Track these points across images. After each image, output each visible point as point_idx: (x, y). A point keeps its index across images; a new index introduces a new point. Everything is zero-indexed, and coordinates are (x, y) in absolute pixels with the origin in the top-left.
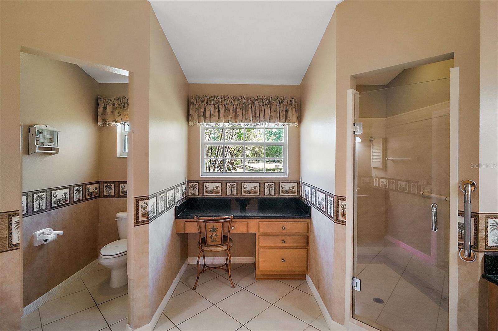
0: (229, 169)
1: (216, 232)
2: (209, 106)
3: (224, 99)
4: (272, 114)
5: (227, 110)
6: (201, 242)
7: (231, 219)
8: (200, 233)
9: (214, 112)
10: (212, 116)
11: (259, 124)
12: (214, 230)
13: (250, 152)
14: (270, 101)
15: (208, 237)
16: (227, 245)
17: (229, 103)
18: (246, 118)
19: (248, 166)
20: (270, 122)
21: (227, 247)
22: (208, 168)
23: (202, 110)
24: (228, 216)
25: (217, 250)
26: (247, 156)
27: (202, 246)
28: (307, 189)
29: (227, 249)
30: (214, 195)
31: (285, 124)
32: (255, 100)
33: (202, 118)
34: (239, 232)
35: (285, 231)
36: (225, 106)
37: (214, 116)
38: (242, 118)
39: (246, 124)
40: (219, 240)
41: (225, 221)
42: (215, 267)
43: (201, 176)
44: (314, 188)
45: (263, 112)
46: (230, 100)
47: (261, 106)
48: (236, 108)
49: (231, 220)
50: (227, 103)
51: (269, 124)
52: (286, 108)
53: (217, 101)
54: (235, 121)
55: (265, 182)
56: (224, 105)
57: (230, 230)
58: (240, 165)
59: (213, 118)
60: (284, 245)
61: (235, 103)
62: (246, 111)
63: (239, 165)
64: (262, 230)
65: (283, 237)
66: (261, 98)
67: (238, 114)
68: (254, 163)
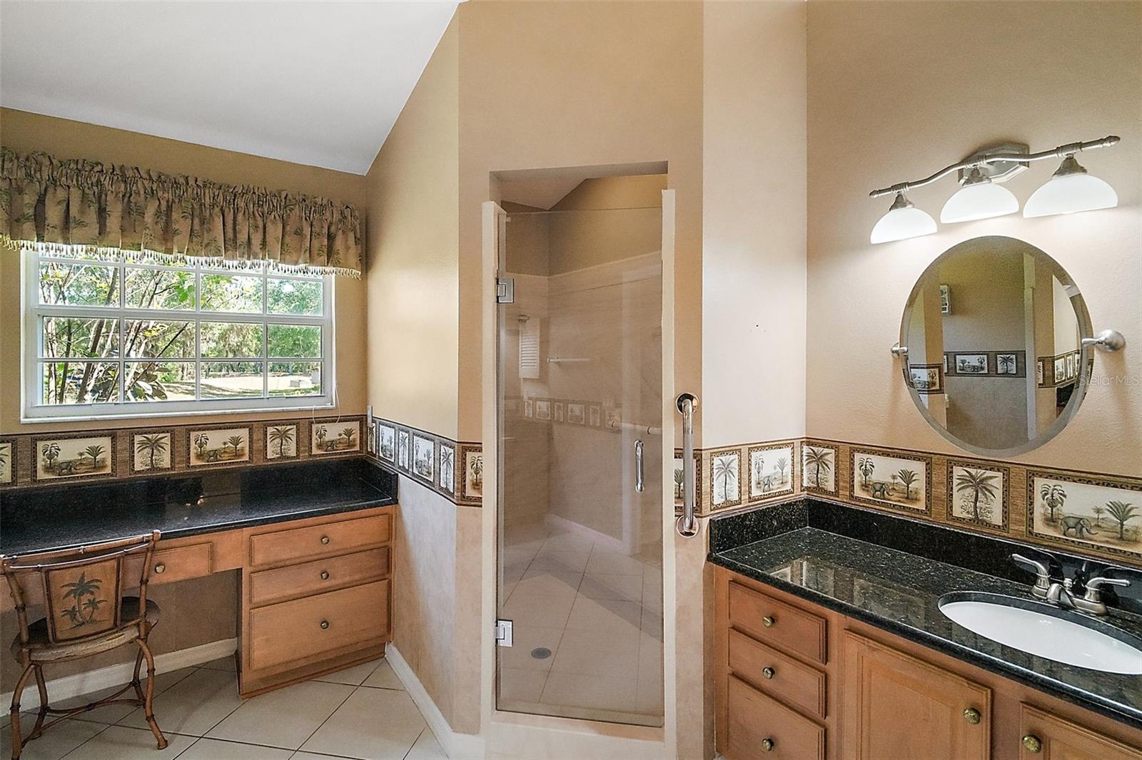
0: (136, 393)
1: (92, 593)
2: (59, 190)
3: (123, 175)
4: (287, 240)
5: (131, 213)
6: (25, 638)
7: (153, 543)
8: (21, 608)
9: (82, 212)
10: (72, 225)
11: (249, 263)
12: (83, 587)
13: (213, 345)
14: (283, 204)
15: (58, 612)
16: (138, 625)
17: (142, 192)
18: (206, 241)
19: (207, 385)
20: (283, 261)
21: (139, 631)
22: (53, 393)
23: (29, 199)
24: (141, 536)
25: (99, 649)
26: (203, 355)
27: (30, 651)
28: (387, 434)
29: (139, 637)
30: (82, 476)
31: (327, 269)
32: (235, 196)
33: (28, 226)
34: (181, 577)
35: (329, 548)
36: (126, 199)
37: (80, 224)
38: (191, 241)
39: (203, 259)
40: (105, 617)
41: (127, 554)
42: (89, 706)
43: (26, 417)
44: (405, 429)
45: (261, 230)
46: (146, 182)
47: (253, 211)
48: (169, 208)
49: (154, 547)
50: (134, 188)
51: (280, 265)
52: (329, 229)
53: (94, 180)
54: (163, 248)
55: (266, 424)
56: (124, 196)
57: (148, 576)
58: (177, 383)
59: (75, 231)
60: (326, 584)
61: (166, 195)
62: (202, 223)
63: (173, 383)
64: (259, 558)
65: (324, 565)
66: (254, 193)
67: (175, 226)
68: (224, 376)
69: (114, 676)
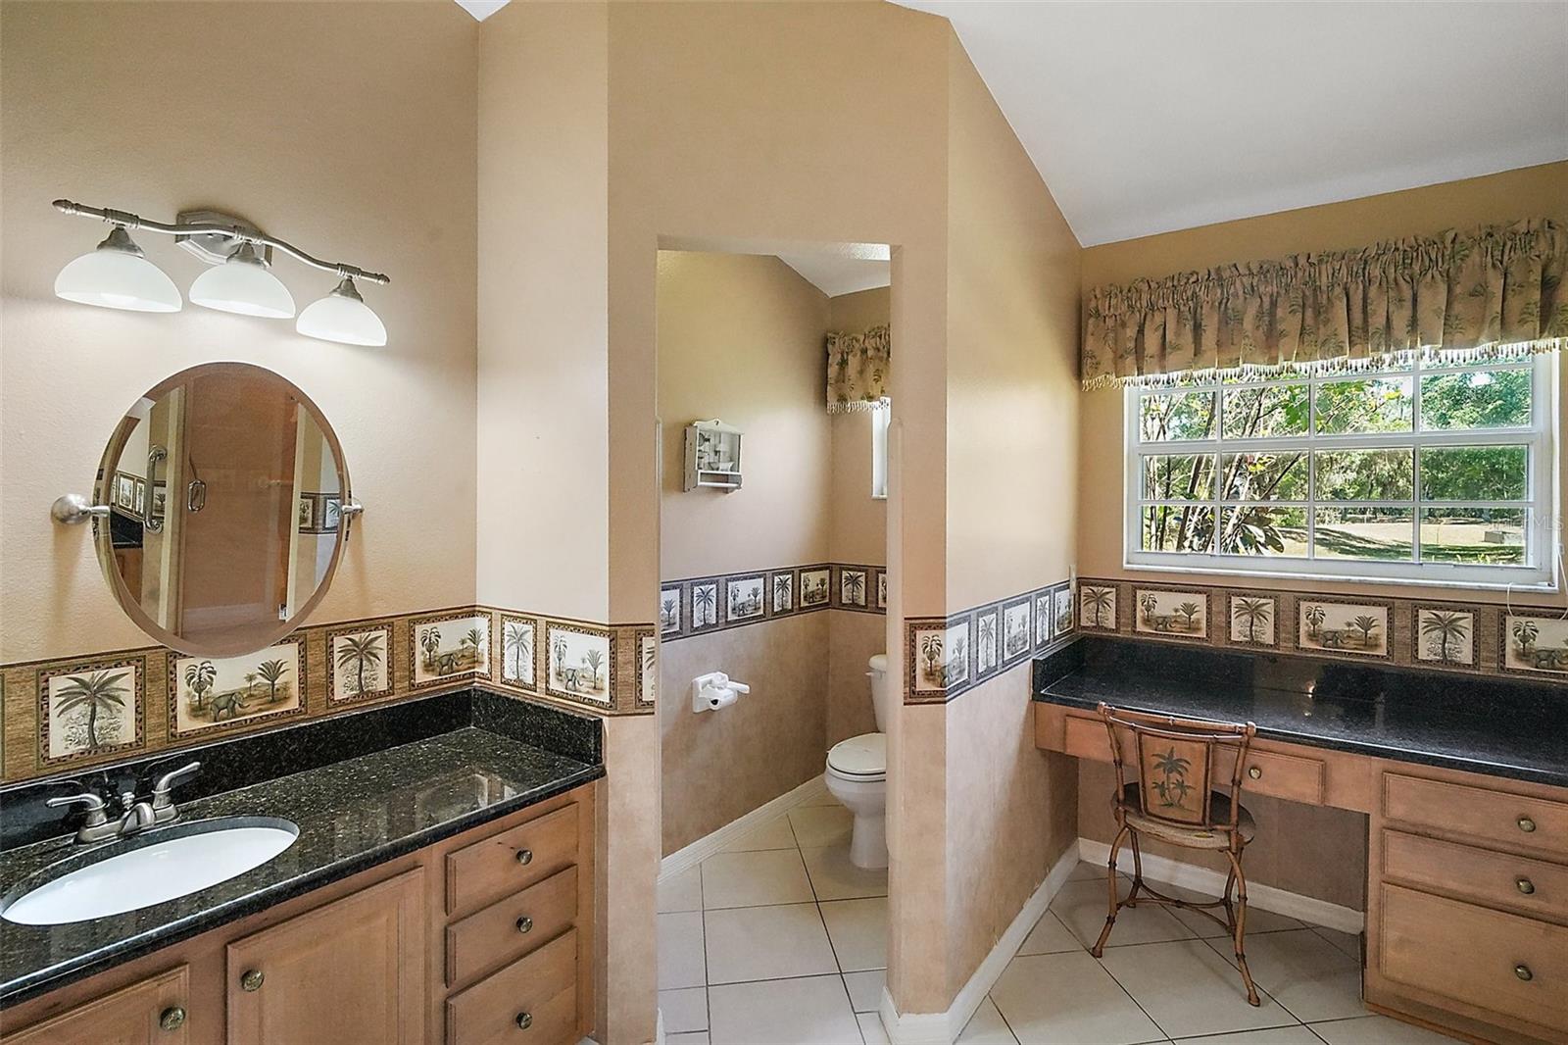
0: (1249, 541)
1: (1181, 774)
2: (1156, 313)
3: (1220, 278)
4: (1458, 308)
5: (1229, 320)
6: (1121, 797)
7: (1246, 738)
8: (1119, 763)
9: (1178, 334)
10: (1168, 350)
11: (1387, 357)
12: (1172, 764)
13: (1352, 476)
14: (1447, 253)
15: (1149, 784)
16: (1228, 833)
17: (1241, 293)
18: (1322, 338)
19: (1342, 533)
20: (1448, 344)
21: (1230, 840)
22: (1154, 538)
23: (1131, 332)
24: (1233, 725)
25: (1187, 843)
26: (1335, 493)
27: (1126, 811)
29: (1229, 849)
30: (1177, 635)
31: (1540, 343)
32: (1366, 262)
33: (1130, 360)
34: (1282, 794)
35: (1535, 840)
36: (1223, 306)
37: (1177, 348)
38: (1302, 341)
39: (1318, 363)
40: (1193, 806)
41: (1217, 741)
42: (1177, 902)
43: (1128, 563)
45: (1408, 304)
46: (1244, 279)
47: (1395, 280)
48: (1274, 304)
49: (1248, 742)
50: (1232, 291)
51: (1443, 353)
52: (1544, 270)
53: (1189, 293)
54: (1266, 359)
55: (1416, 605)
56: (1220, 303)
57: (1241, 777)
58: (1303, 528)
59: (1171, 356)
60: (1529, 902)
61: (1269, 289)
62: (1317, 313)
63: (1297, 528)
64: (1398, 810)
65: (1525, 868)
66: (1397, 249)
67: (1281, 327)
68: (1369, 520)
69: (1205, 882)
